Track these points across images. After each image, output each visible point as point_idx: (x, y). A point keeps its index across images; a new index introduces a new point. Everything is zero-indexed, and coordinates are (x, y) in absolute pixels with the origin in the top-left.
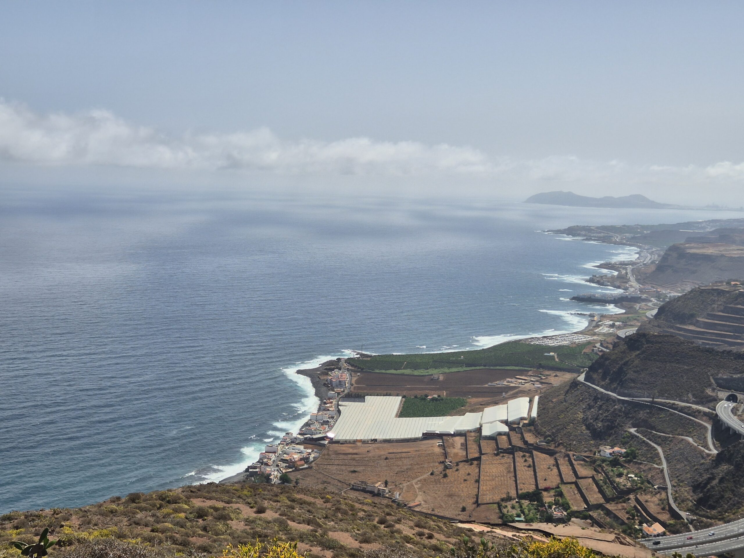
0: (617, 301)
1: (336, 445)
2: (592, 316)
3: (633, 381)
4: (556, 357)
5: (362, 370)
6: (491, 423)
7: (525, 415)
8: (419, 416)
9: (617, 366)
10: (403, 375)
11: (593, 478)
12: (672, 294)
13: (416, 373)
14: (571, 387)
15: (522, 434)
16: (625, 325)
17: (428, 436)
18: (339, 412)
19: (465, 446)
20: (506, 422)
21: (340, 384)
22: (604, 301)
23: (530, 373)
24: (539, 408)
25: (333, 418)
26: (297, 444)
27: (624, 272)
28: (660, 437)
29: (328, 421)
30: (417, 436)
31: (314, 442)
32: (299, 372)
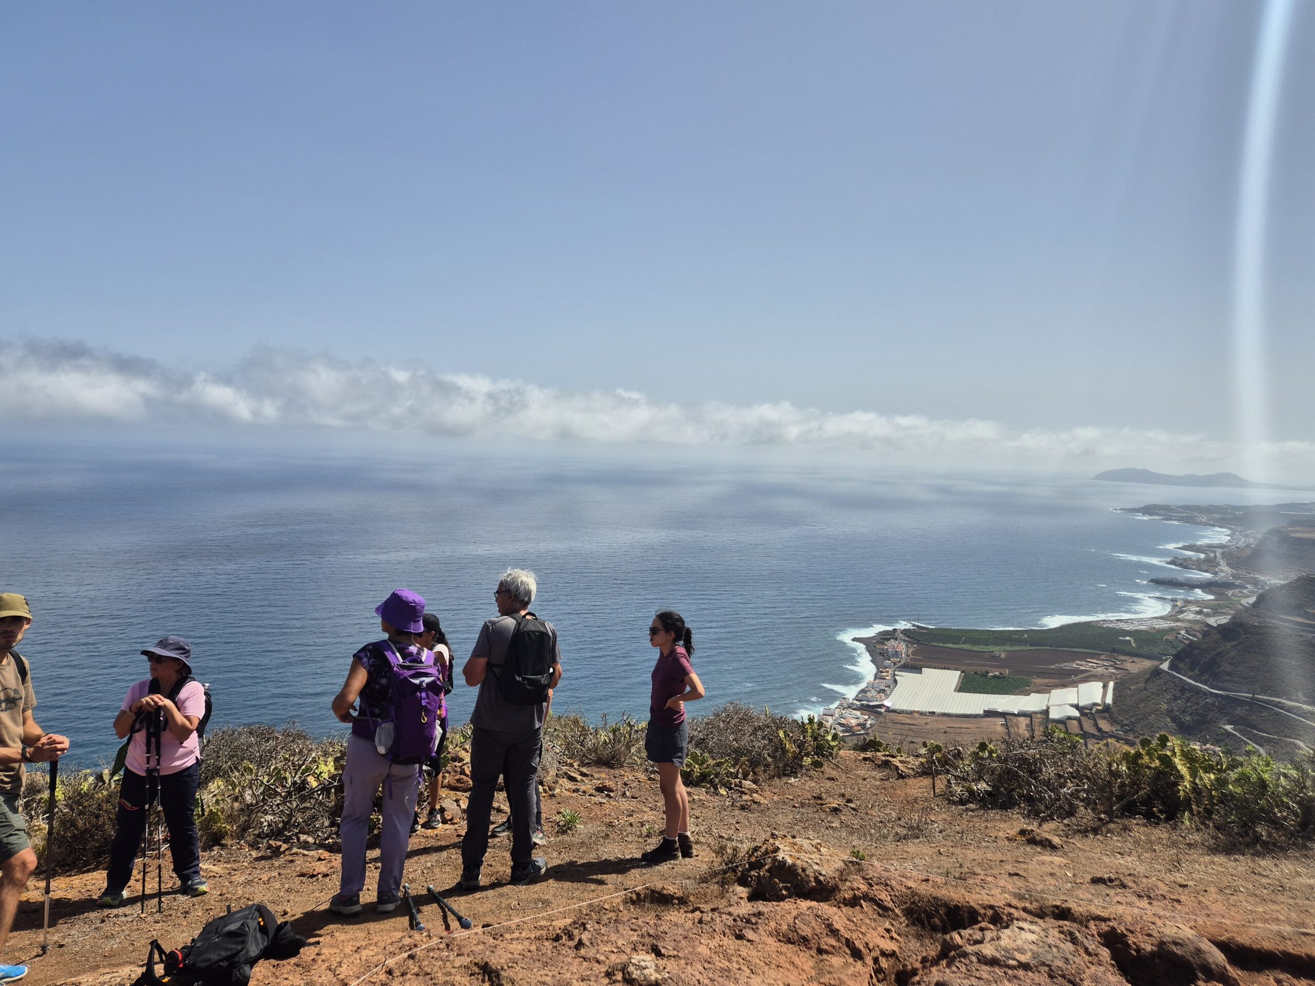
0: (1206, 586)
1: (893, 714)
2: (1174, 600)
3: (1229, 674)
4: (1132, 641)
5: (918, 642)
6: (1060, 705)
7: (1099, 701)
8: (980, 693)
9: (1208, 657)
10: (962, 649)
12: (1273, 582)
13: (976, 648)
14: (1151, 675)
15: (1095, 720)
16: (1215, 612)
17: (989, 714)
18: (896, 682)
19: (1030, 727)
20: (1077, 707)
21: (897, 654)
22: (1190, 586)
23: (1103, 657)
24: (1114, 694)
25: (889, 687)
26: (854, 709)
27: (1212, 555)
28: (1262, 737)
29: (884, 690)
30: (977, 712)
31: (870, 709)
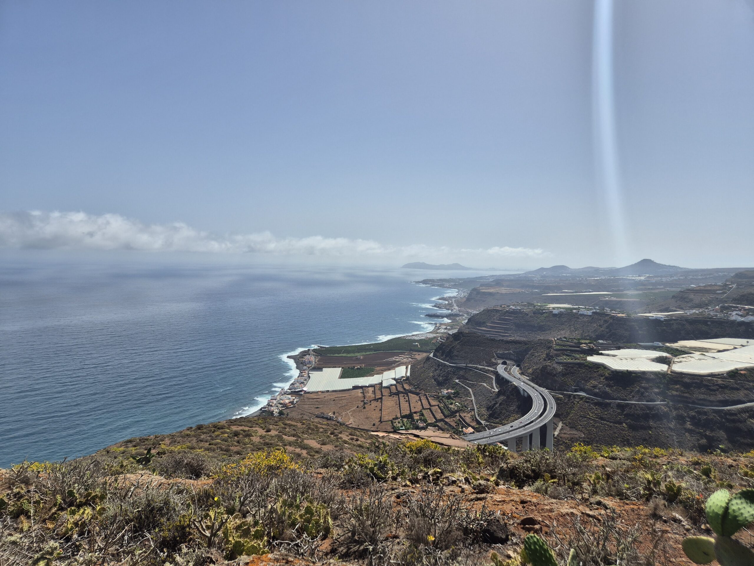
0: (448, 316)
1: (308, 394)
2: (436, 324)
3: (457, 356)
4: (419, 345)
5: (321, 355)
6: (387, 379)
7: (404, 375)
8: (351, 378)
9: (449, 349)
10: (342, 356)
11: (438, 406)
12: (474, 312)
13: (349, 355)
14: (426, 360)
15: (403, 385)
16: (452, 328)
17: (355, 388)
18: (309, 377)
19: (374, 392)
20: (394, 379)
21: (310, 362)
22: (443, 317)
23: (406, 354)
24: (411, 371)
25: (306, 380)
26: (288, 394)
27: (451, 302)
28: (470, 384)
29: (303, 382)
30: (349, 388)
31: (296, 393)
32: (288, 357)
